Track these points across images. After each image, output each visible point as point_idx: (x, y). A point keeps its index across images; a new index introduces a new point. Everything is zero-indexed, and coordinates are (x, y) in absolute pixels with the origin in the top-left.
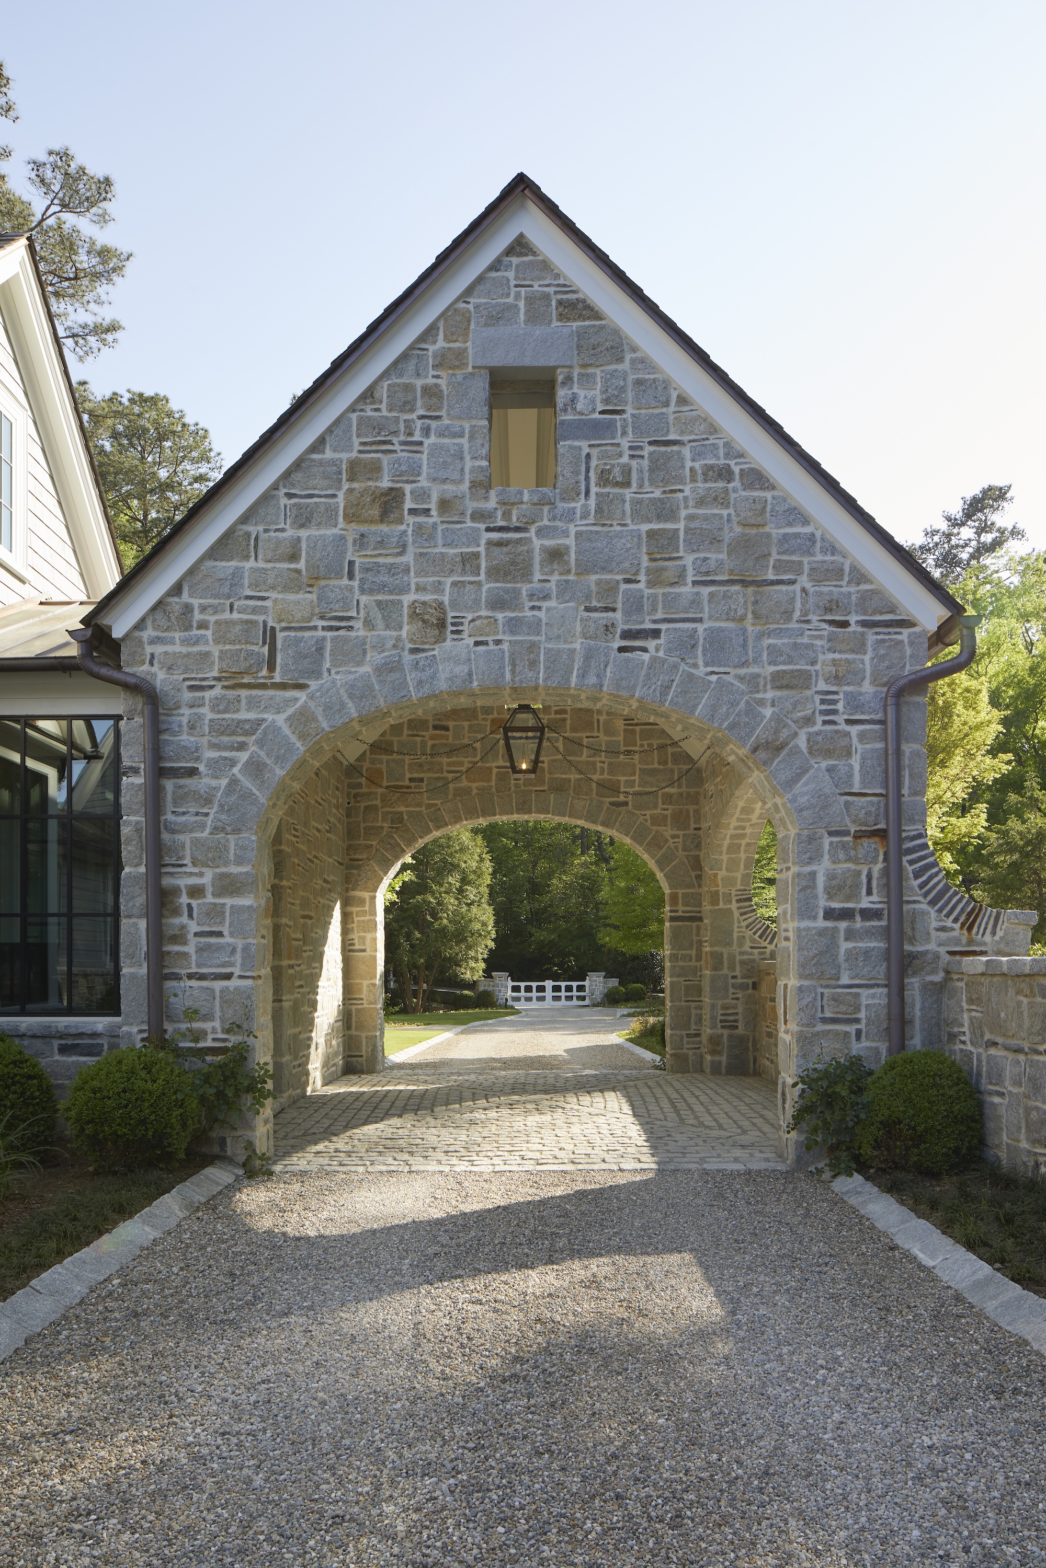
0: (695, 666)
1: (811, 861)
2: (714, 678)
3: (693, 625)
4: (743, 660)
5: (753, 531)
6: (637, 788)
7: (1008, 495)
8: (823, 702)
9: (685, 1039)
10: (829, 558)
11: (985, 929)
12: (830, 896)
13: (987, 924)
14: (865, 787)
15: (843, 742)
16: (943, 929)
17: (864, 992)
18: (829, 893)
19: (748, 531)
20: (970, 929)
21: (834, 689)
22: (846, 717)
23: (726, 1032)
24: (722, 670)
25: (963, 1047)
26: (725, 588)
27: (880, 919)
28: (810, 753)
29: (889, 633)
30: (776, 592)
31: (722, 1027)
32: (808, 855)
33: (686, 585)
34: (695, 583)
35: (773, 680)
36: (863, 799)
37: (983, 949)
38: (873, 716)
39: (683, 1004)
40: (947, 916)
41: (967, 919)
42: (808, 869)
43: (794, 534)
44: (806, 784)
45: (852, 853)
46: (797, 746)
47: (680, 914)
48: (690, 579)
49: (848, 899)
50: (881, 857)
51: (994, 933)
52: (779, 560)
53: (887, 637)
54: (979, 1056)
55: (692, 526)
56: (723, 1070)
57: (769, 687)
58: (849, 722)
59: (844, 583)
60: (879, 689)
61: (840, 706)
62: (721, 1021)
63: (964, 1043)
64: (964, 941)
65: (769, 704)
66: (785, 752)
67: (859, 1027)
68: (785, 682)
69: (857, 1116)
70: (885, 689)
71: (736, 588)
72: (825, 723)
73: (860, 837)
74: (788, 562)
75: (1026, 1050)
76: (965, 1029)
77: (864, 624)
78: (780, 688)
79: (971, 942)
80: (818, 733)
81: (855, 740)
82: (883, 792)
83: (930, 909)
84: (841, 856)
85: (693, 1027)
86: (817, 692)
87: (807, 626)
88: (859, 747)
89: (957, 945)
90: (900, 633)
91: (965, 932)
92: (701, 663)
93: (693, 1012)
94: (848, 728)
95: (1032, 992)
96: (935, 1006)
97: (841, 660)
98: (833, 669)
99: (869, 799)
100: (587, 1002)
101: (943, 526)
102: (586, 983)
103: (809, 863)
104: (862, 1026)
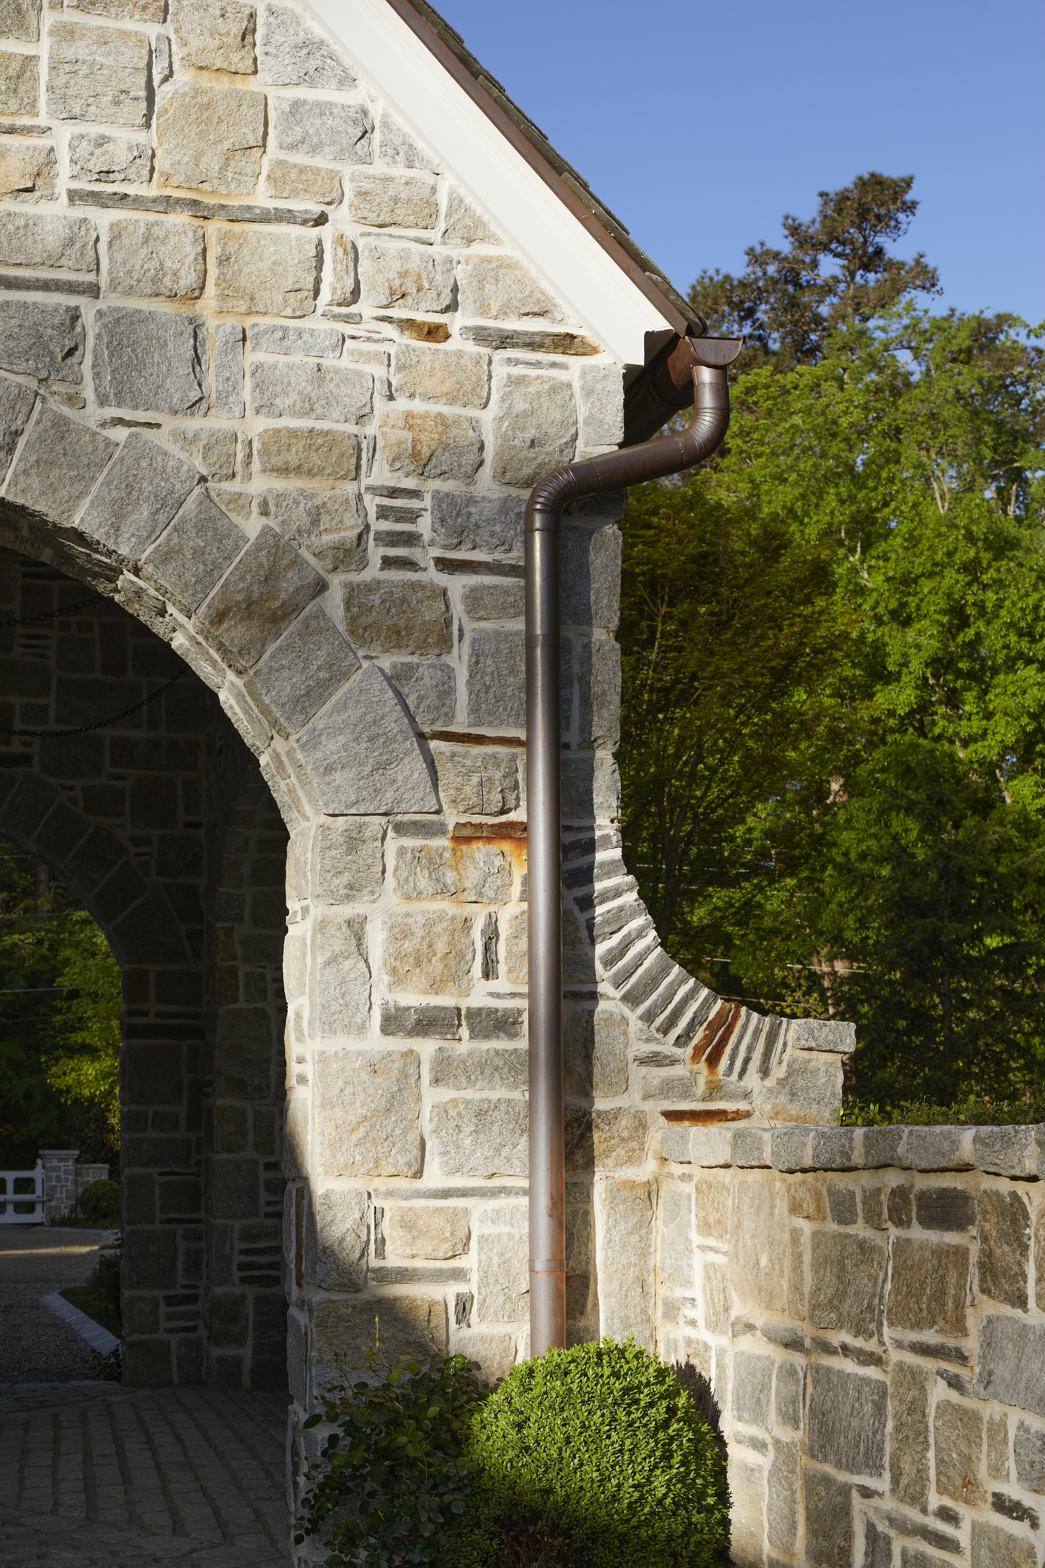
0: (74, 400)
1: (353, 890)
2: (120, 434)
3: (72, 300)
4: (194, 395)
5: (223, 84)
6: (52, 726)
7: (909, 197)
8: (383, 513)
9: (163, 1309)
10: (400, 171)
11: (747, 1061)
12: (398, 978)
13: (750, 1049)
14: (479, 723)
15: (431, 612)
16: (654, 1060)
17: (478, 1206)
18: (394, 971)
19: (206, 80)
20: (713, 1061)
21: (410, 483)
22: (437, 552)
23: (251, 1292)
24: (141, 416)
25: (690, 1332)
26: (152, 217)
27: (513, 1036)
28: (352, 633)
29: (538, 364)
30: (274, 239)
31: (243, 1280)
32: (346, 878)
33: (52, 198)
34: (73, 196)
35: (265, 451)
36: (477, 750)
37: (743, 1106)
38: (498, 556)
39: (158, 1226)
40: (665, 1030)
41: (708, 1039)
42: (347, 910)
43: (317, 104)
44: (343, 706)
45: (450, 877)
46: (321, 614)
47: (152, 1019)
48: (63, 183)
49: (436, 986)
50: (516, 889)
51: (765, 1072)
52: (280, 163)
53: (533, 372)
54: (721, 1353)
55: (69, 54)
56: (246, 1379)
57: (256, 465)
58: (444, 564)
59: (435, 235)
60: (514, 492)
61: (424, 526)
62: (241, 1267)
63: (693, 1323)
64: (701, 1087)
65: (255, 508)
66: (293, 627)
67: (462, 1288)
68: (293, 458)
69: (444, 1510)
70: (526, 494)
71: (180, 219)
72: (388, 563)
73: (468, 840)
74: (302, 170)
75: (808, 1343)
76: (697, 1291)
77: (481, 335)
78: (284, 471)
79: (714, 1090)
80: (371, 588)
81: (458, 609)
82: (522, 734)
83: (626, 1011)
84: (424, 882)
85: (181, 1280)
86: (371, 489)
87: (349, 329)
88: (469, 626)
89: (686, 1095)
90: (563, 366)
91: (703, 1066)
92: (89, 393)
93: (182, 1245)
94: (442, 579)
95: (818, 1209)
96: (634, 1239)
97: (425, 416)
98: (409, 435)
99: (490, 749)
100: (38, 1216)
101: (784, 246)
102: (37, 1174)
103: (349, 898)
104: (471, 1287)
